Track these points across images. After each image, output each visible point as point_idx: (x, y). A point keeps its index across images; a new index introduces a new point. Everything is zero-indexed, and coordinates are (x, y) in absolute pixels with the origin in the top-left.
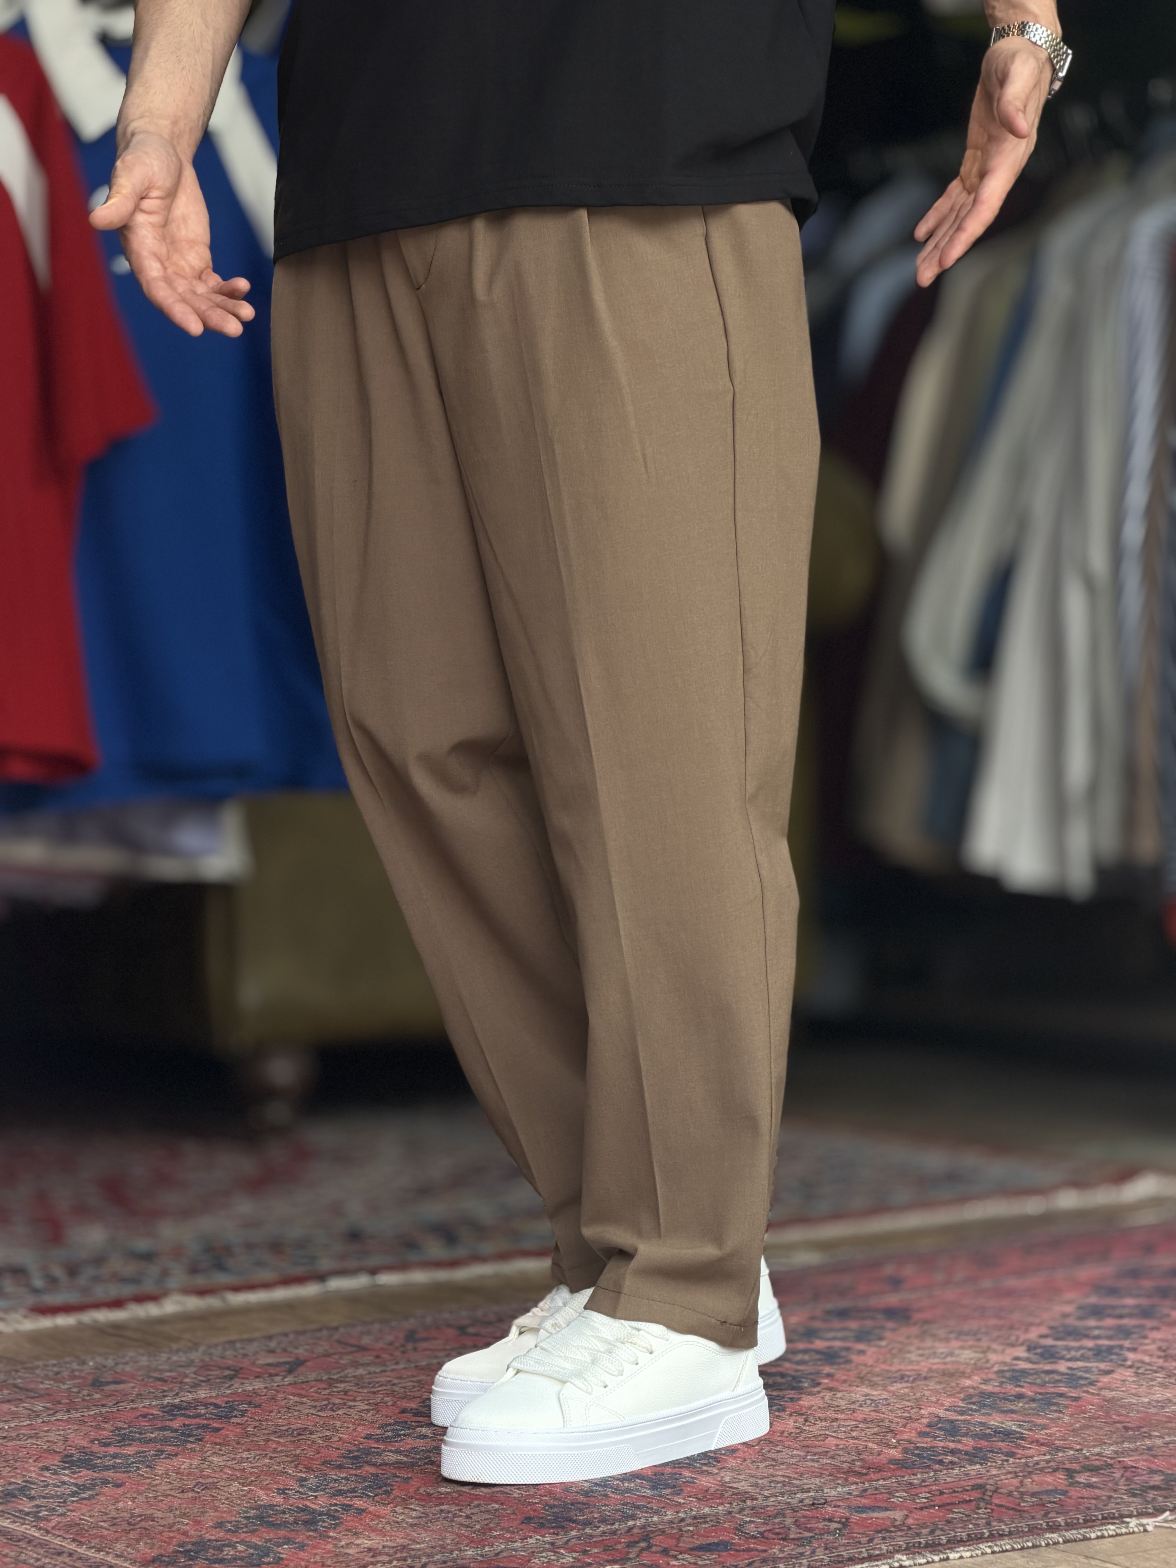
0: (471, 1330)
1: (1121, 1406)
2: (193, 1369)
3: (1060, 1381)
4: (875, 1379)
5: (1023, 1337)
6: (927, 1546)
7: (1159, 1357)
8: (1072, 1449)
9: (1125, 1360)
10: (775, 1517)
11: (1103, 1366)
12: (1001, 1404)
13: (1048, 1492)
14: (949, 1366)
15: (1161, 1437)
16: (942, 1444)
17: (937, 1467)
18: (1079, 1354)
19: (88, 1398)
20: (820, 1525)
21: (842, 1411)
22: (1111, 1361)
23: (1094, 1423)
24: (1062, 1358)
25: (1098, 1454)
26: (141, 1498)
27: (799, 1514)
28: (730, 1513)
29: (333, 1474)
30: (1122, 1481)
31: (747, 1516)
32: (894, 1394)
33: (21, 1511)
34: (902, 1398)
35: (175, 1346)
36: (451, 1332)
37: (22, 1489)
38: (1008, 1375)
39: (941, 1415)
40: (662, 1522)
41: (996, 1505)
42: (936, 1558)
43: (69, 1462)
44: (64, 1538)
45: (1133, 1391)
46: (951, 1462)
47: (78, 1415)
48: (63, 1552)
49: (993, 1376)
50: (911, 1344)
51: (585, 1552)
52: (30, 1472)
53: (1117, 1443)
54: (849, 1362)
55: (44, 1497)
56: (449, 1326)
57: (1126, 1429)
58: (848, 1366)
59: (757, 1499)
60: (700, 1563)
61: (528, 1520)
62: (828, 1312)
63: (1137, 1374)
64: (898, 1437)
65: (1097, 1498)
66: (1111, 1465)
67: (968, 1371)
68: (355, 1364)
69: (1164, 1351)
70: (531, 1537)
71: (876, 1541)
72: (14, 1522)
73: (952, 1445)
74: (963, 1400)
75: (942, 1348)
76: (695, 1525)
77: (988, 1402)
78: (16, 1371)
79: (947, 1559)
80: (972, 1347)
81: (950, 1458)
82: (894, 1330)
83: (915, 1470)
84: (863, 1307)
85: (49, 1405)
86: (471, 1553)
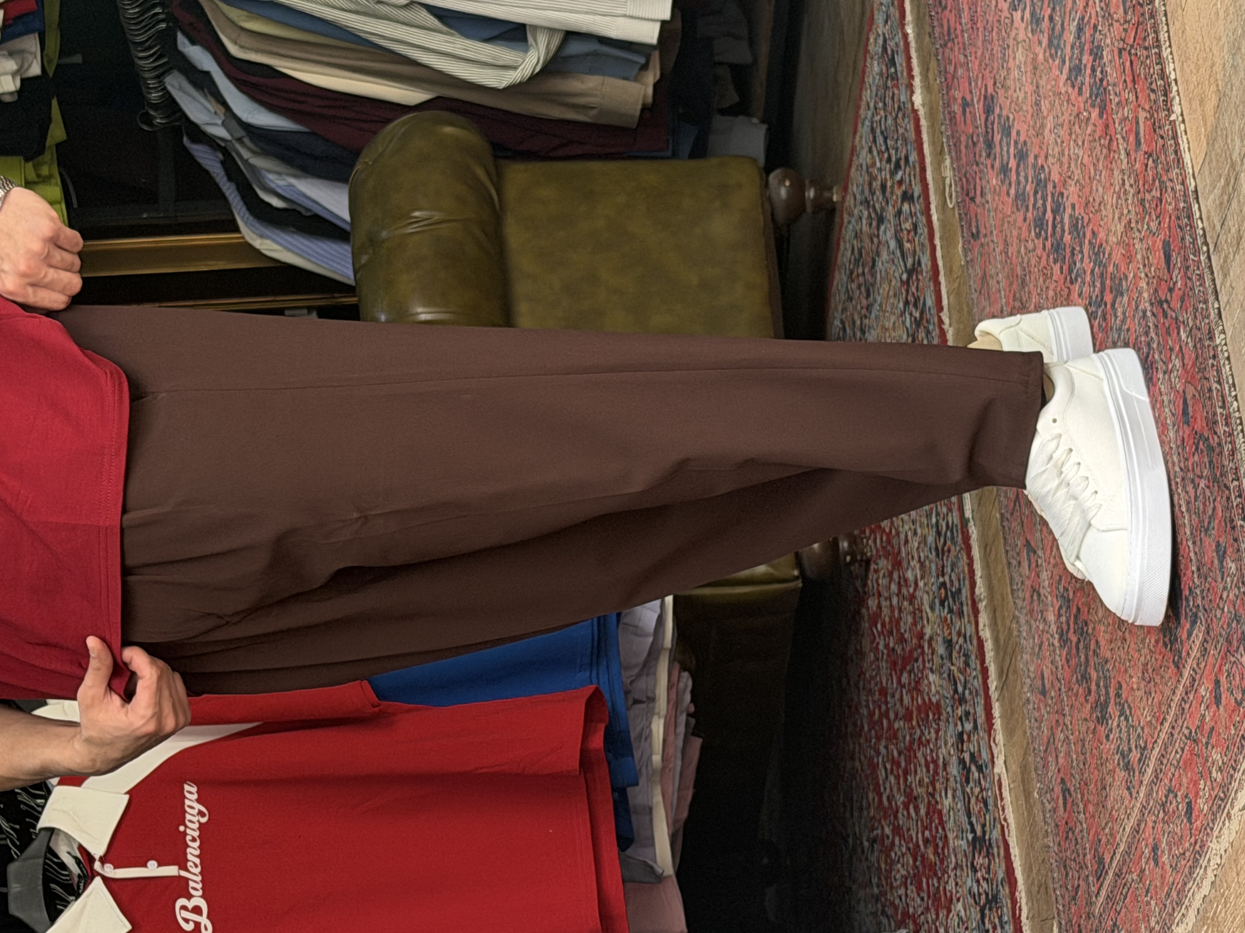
2: (1033, 622)
4: (1038, 125)
5: (1006, 13)
6: (1166, 95)
10: (1144, 207)
12: (1057, 32)
14: (1028, 69)
16: (1087, 79)
17: (1105, 83)
19: (1054, 700)
20: (1150, 173)
21: (1063, 151)
26: (1130, 671)
27: (1142, 190)
28: (1141, 240)
31: (1143, 227)
32: (1050, 111)
33: (1140, 760)
34: (1052, 105)
35: (1015, 633)
37: (1123, 756)
38: (1034, 26)
39: (1065, 77)
40: (1148, 291)
41: (1134, 41)
42: (1175, 88)
43: (1102, 719)
44: (1161, 730)
46: (1102, 72)
47: (1067, 709)
48: (1171, 733)
49: (1036, 37)
50: (1012, 96)
51: (1171, 349)
52: (1110, 749)
54: (1025, 143)
55: (1129, 741)
58: (1029, 144)
59: (1130, 219)
60: (1179, 265)
62: (988, 156)
64: (1082, 110)
67: (1031, 55)
70: (1160, 389)
71: (1162, 133)
72: (1148, 765)
73: (1088, 71)
74: (1054, 61)
75: (1015, 73)
76: (1150, 266)
77: (1055, 42)
78: (1034, 749)
79: (1176, 80)
80: (1013, 52)
81: (1098, 73)
82: (1001, 108)
83: (1108, 100)
84: (984, 129)
85: (1060, 729)
86: (1172, 434)
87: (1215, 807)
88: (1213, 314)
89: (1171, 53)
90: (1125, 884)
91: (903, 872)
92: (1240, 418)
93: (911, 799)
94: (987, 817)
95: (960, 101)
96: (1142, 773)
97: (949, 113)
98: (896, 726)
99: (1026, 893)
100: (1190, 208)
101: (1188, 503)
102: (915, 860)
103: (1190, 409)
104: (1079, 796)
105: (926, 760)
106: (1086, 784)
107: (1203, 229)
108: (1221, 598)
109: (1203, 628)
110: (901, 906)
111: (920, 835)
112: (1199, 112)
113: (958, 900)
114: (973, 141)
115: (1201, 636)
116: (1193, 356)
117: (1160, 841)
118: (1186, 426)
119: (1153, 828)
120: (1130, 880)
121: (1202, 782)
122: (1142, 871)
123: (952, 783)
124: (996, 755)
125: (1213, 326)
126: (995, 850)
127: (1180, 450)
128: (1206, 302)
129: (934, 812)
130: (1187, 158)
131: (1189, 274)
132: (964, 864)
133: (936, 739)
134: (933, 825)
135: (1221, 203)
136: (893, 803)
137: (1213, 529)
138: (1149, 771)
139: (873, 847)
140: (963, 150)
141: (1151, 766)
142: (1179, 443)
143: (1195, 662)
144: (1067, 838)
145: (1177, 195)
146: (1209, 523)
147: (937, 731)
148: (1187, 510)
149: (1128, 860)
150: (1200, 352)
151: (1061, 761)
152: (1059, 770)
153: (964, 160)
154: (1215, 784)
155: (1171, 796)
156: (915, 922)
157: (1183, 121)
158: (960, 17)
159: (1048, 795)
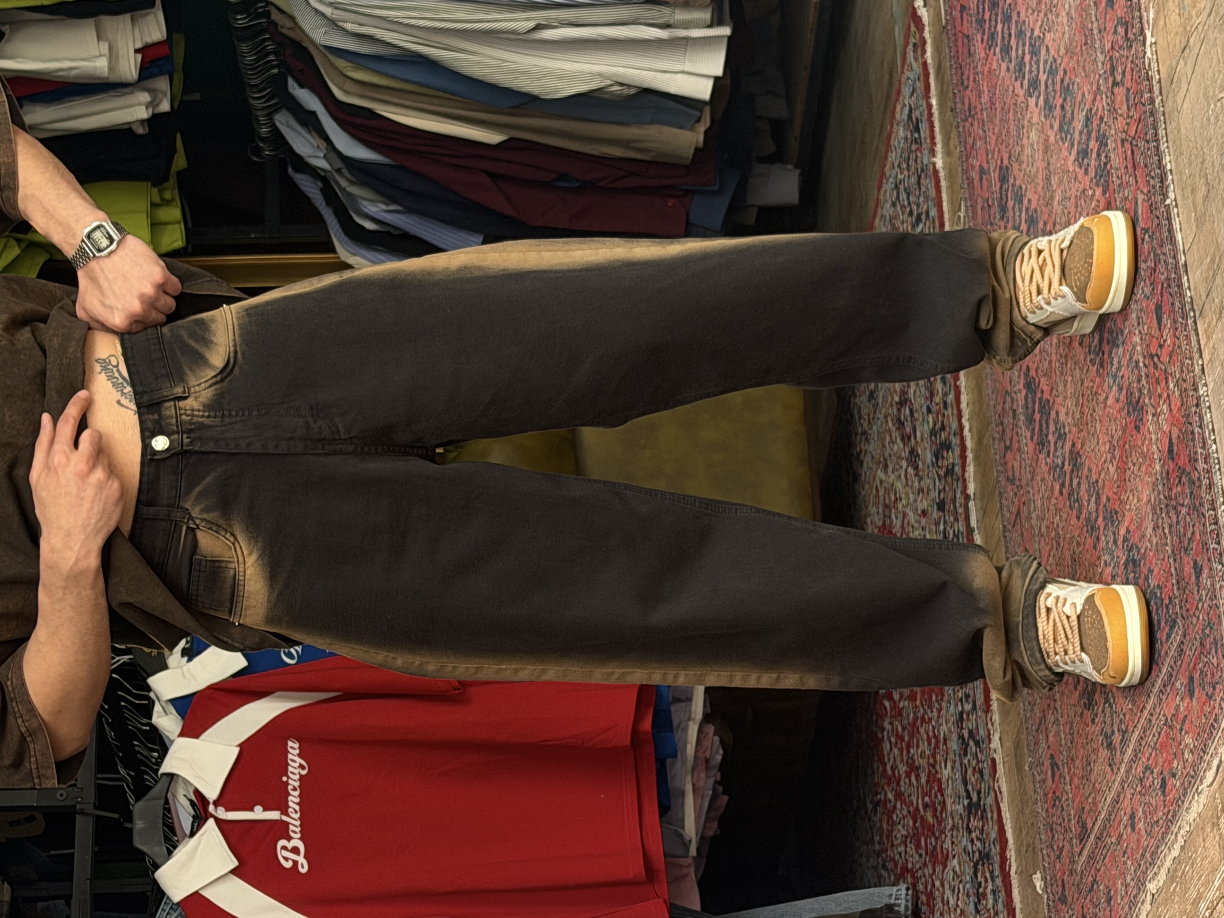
0: (1008, 443)
1: (1071, 45)
3: (1053, 80)
4: (1048, 196)
5: (1021, 98)
6: (1162, 182)
7: (1038, 15)
8: (1098, 81)
9: (1039, 37)
11: (1043, 52)
12: (1067, 120)
13: (1127, 100)
14: (1041, 148)
15: (1092, 23)
16: (1093, 161)
17: (1108, 167)
18: (1035, 66)
20: (1146, 246)
22: (1040, 46)
23: (1081, 64)
24: (1037, 76)
25: (1103, 64)
29: (1102, 544)
30: (1122, 52)
32: (1058, 186)
33: (1122, 741)
34: (1061, 181)
36: (1009, 455)
37: (1106, 737)
38: (1047, 112)
39: (1074, 158)
40: (1141, 345)
41: (1135, 134)
42: (1170, 177)
43: (1089, 706)
44: (1140, 717)
45: (1061, 35)
46: (1106, 157)
48: (1150, 719)
49: (1048, 122)
50: (1025, 169)
51: (1160, 396)
52: (1095, 731)
53: (1095, 52)
54: (1036, 210)
55: (1112, 725)
56: (1005, 456)
57: (1086, 44)
58: (1039, 212)
60: (1169, 325)
61: (1137, 428)
62: (1002, 218)
63: (1049, 31)
64: (1087, 188)
65: (1132, 70)
66: (1111, 58)
67: (1043, 136)
68: (1029, 518)
69: (1034, 11)
70: (1149, 428)
71: (1158, 214)
72: (1128, 746)
73: (1094, 155)
74: (1064, 143)
75: (1028, 151)
76: (1144, 324)
77: (1066, 128)
78: (1027, 729)
79: (1171, 170)
80: (1027, 132)
81: (1103, 158)
82: (1015, 178)
83: (1110, 182)
84: (999, 195)
85: (1051, 712)
86: (1158, 467)
87: (1186, 784)
88: (1197, 369)
89: (1168, 147)
90: (1105, 846)
91: (905, 833)
92: (1218, 458)
93: (913, 768)
94: (983, 786)
95: (977, 168)
96: (1123, 753)
97: (968, 179)
98: (901, 705)
99: (1015, 851)
100: (1180, 279)
101: (1170, 526)
102: (915, 822)
103: (1175, 448)
104: (1066, 770)
105: (928, 735)
106: (1072, 760)
107: (1191, 297)
108: (1197, 607)
109: (1180, 632)
110: (900, 863)
111: (920, 801)
112: (1191, 198)
113: (954, 857)
114: (989, 206)
115: (1178, 638)
116: (1179, 403)
117: (1137, 810)
118: (1170, 462)
119: (1131, 799)
120: (1109, 842)
121: (1175, 762)
122: (1120, 836)
123: (951, 756)
124: (992, 732)
125: (1197, 380)
126: (989, 815)
127: (1165, 481)
128: (1191, 358)
129: (934, 781)
130: (1179, 236)
131: (1177, 334)
132: (960, 826)
133: (939, 717)
134: (933, 791)
135: (1207, 278)
136: (896, 772)
137: (1192, 549)
138: (1130, 751)
139: (876, 810)
140: (979, 212)
141: (1131, 747)
142: (1164, 475)
143: (1172, 661)
144: (1054, 805)
145: (1170, 267)
146: (1189, 544)
147: (939, 711)
148: (1170, 532)
149: (1108, 826)
150: (1185, 400)
151: (1051, 739)
152: (1049, 747)
153: (980, 220)
154: (1186, 764)
155: (1148, 772)
156: (913, 876)
157: (1176, 206)
158: (980, 97)
159: (1038, 769)
